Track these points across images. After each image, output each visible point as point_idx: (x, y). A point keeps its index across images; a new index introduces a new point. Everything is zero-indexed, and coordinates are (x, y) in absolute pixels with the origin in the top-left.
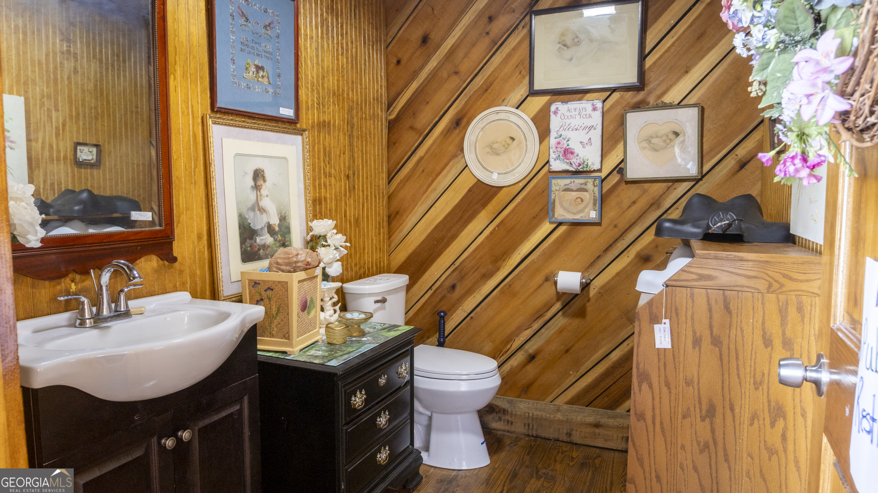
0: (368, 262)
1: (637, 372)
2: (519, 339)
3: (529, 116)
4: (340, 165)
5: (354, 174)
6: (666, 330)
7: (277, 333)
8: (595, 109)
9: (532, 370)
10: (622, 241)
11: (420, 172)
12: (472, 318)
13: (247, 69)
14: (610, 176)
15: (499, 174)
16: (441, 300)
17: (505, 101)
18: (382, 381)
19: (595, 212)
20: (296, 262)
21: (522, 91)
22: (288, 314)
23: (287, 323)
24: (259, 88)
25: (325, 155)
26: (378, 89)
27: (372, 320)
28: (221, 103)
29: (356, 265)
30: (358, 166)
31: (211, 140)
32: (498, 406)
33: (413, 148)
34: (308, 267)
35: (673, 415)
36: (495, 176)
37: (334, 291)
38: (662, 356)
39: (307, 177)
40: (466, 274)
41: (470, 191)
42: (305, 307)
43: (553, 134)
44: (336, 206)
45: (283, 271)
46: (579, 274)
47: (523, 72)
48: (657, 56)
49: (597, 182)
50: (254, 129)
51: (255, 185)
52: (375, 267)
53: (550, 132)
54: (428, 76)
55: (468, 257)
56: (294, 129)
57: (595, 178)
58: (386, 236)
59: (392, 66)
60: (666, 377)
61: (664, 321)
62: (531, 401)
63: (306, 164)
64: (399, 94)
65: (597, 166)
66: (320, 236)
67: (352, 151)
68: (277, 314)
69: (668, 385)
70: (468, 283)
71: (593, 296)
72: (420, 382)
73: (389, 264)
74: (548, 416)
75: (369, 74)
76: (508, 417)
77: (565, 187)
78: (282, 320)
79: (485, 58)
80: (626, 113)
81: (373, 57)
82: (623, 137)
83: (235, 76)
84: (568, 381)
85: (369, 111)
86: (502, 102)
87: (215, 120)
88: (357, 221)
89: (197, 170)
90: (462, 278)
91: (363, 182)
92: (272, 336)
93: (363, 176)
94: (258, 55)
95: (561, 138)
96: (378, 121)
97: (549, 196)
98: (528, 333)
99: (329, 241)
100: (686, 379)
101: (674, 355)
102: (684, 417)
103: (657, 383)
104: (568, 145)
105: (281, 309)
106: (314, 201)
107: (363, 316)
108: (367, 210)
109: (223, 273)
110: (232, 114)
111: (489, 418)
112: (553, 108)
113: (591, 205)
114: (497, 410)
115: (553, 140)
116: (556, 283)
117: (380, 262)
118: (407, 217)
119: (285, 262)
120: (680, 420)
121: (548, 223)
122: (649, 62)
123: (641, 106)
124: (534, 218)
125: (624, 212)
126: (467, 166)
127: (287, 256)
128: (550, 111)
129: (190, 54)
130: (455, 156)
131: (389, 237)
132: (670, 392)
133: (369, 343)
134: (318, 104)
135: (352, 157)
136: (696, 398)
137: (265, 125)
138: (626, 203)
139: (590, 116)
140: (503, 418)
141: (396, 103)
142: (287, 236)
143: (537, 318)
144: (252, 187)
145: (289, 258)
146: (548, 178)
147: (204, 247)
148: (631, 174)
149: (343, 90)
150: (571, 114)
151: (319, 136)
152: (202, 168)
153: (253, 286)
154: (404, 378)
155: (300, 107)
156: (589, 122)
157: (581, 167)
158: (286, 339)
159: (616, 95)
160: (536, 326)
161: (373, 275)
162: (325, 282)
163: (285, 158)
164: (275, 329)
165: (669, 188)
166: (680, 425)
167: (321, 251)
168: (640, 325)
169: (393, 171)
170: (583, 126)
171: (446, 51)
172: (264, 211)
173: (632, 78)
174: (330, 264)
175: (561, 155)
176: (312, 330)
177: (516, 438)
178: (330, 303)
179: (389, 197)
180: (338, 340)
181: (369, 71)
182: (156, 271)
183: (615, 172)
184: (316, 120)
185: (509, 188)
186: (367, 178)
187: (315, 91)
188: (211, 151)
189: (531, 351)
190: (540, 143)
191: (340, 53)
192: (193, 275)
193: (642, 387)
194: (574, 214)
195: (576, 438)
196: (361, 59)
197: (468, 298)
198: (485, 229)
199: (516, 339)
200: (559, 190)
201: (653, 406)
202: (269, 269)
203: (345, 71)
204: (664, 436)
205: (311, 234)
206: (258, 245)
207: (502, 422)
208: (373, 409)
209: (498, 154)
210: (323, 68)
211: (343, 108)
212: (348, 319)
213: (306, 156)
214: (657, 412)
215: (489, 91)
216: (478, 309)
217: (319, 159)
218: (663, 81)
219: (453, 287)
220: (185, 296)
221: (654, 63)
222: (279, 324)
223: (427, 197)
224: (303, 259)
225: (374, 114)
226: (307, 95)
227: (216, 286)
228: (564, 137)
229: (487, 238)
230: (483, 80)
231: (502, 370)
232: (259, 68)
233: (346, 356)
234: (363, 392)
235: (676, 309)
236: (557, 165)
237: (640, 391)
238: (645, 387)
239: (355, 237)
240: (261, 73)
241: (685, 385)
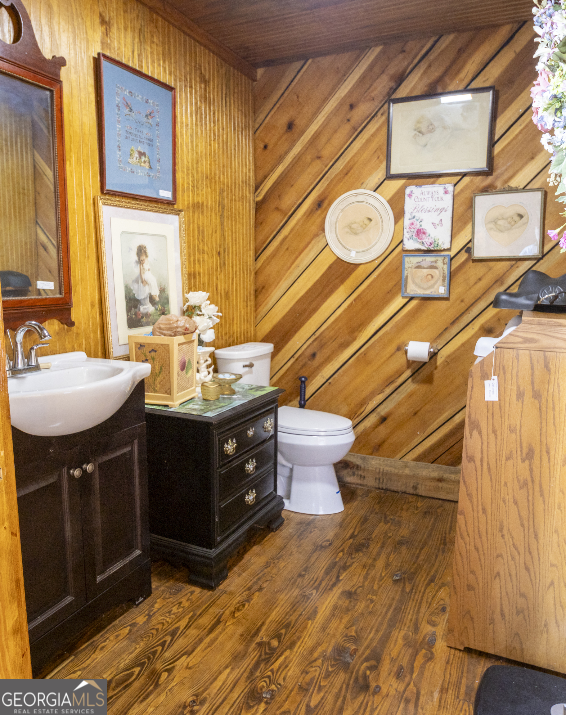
0: (237, 332)
1: (469, 421)
2: (372, 403)
3: (385, 199)
4: (212, 242)
5: (224, 251)
6: (495, 385)
7: (160, 389)
8: (446, 192)
9: (383, 430)
10: (468, 315)
11: (284, 250)
12: (330, 383)
13: (131, 155)
14: (459, 255)
15: (357, 252)
16: (302, 367)
17: (364, 184)
18: (250, 433)
19: (444, 288)
20: (176, 327)
21: (380, 174)
22: (169, 373)
23: (169, 381)
24: (141, 172)
25: (199, 233)
26: (246, 173)
27: (241, 381)
28: (109, 186)
29: (226, 334)
30: (228, 244)
31: (101, 219)
32: (352, 463)
33: (279, 228)
34: (186, 332)
35: (498, 457)
36: (353, 254)
37: (208, 355)
38: (490, 407)
39: (183, 254)
40: (325, 344)
41: (330, 267)
42: (183, 367)
43: (407, 216)
44: (209, 280)
45: (165, 335)
46: (428, 344)
47: (381, 157)
48: (506, 143)
49: (447, 260)
50: (138, 209)
51: (139, 259)
52: (242, 336)
53: (404, 214)
54: (293, 160)
55: (327, 328)
56: (172, 210)
57: (445, 257)
58: (253, 309)
59: (259, 150)
60: (493, 425)
61: (493, 377)
62: (382, 458)
63: (183, 241)
64: (265, 177)
65: (447, 246)
66: (195, 307)
67: (223, 230)
68: (160, 372)
69: (494, 432)
70: (327, 351)
71: (440, 364)
72: (282, 438)
73: (255, 335)
74: (397, 471)
75: (238, 158)
76: (361, 472)
77: (417, 265)
78: (164, 378)
79: (346, 143)
80: (475, 197)
81: (242, 143)
82: (472, 219)
83: (121, 161)
84: (416, 440)
85: (239, 193)
86: (361, 185)
87: (105, 201)
88: (227, 294)
89: (89, 246)
90: (322, 347)
91: (232, 259)
92: (155, 391)
93: (232, 253)
94: (140, 142)
95: (415, 219)
96: (246, 202)
97: (402, 272)
98: (380, 397)
99: (203, 310)
100: (510, 427)
101: (500, 407)
102: (507, 459)
103: (486, 430)
104: (421, 226)
105: (163, 368)
106: (189, 275)
107: (233, 377)
108: (236, 284)
109: (112, 337)
110: (119, 196)
111: (344, 473)
112: (408, 191)
113: (440, 282)
114: (352, 466)
115: (407, 221)
116: (406, 352)
117: (247, 332)
118: (272, 291)
119: (166, 328)
120: (503, 462)
121: (401, 298)
122: (498, 148)
123: (489, 189)
124: (388, 293)
125: (470, 288)
126: (327, 244)
127: (168, 322)
128: (405, 194)
129: (83, 142)
130: (316, 235)
131: (256, 310)
132: (496, 438)
133: (239, 400)
134: (193, 187)
135: (223, 236)
136: (518, 443)
137: (147, 206)
138: (472, 280)
139: (442, 199)
140: (357, 473)
141: (263, 185)
142: (166, 306)
143: (389, 384)
144: (136, 262)
145: (170, 324)
146: (402, 256)
147: (96, 314)
148: (478, 253)
149: (215, 174)
150: (424, 196)
151: (193, 216)
152: (94, 244)
153: (139, 349)
154: (269, 431)
155: (177, 190)
156: (440, 205)
157: (432, 246)
158: (168, 394)
159: (467, 179)
160: (388, 391)
161: (241, 343)
162: (200, 347)
163: (164, 236)
164: (158, 386)
165: (512, 266)
166: (503, 466)
167: (196, 319)
168: (472, 381)
169: (259, 249)
170: (435, 208)
171: (310, 137)
172: (147, 283)
173: (481, 164)
174: (204, 331)
175: (414, 235)
176: (189, 388)
177: (368, 490)
178: (205, 365)
179: (256, 273)
180: (212, 396)
181: (239, 155)
182: (58, 333)
183: (463, 251)
184: (191, 201)
185: (366, 265)
186: (236, 255)
187: (190, 175)
188: (102, 229)
189: (383, 413)
190: (396, 223)
191: (212, 139)
192: (87, 338)
193: (473, 434)
194: (425, 289)
195: (421, 491)
196: (231, 144)
197: (327, 365)
198: (343, 303)
199: (370, 403)
200: (411, 268)
201: (482, 449)
202: (153, 333)
203: (217, 155)
204: (490, 475)
205: (187, 304)
206: (142, 314)
207: (356, 476)
208: (242, 457)
209: (356, 234)
210: (197, 153)
211: (215, 190)
212: (220, 379)
213: (182, 235)
214: (485, 455)
215: (349, 174)
216: (336, 375)
217: (193, 237)
218: (510, 166)
219: (314, 355)
220: (82, 355)
221: (503, 150)
222: (161, 381)
223: (290, 273)
224: (182, 325)
225: (242, 196)
226: (183, 178)
227: (107, 348)
228: (418, 218)
229: (345, 311)
230: (344, 164)
231: (356, 430)
232: (141, 154)
233: (220, 409)
234: (234, 441)
235: (504, 368)
236: (410, 245)
237: (471, 437)
238: (475, 433)
239: (225, 309)
240: (143, 159)
241: (509, 432)
